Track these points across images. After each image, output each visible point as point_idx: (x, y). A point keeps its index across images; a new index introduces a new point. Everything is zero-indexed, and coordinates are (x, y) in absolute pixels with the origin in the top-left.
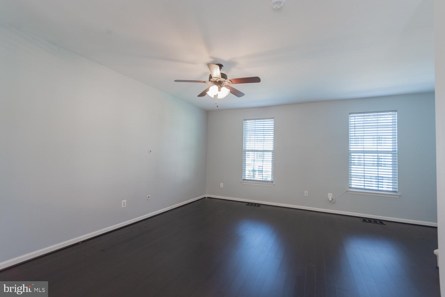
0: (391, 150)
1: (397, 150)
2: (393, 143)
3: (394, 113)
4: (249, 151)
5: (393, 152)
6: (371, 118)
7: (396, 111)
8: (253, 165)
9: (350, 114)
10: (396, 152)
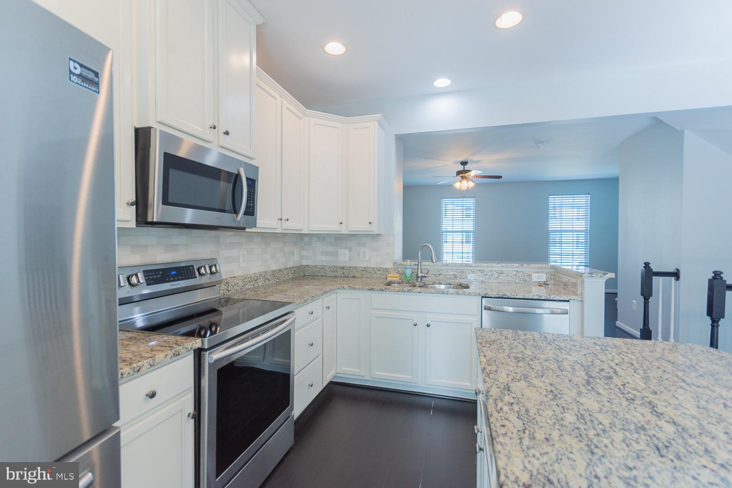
0: (584, 229)
1: (589, 229)
2: (585, 223)
3: (587, 195)
4: (447, 232)
5: (586, 231)
6: (568, 200)
7: (589, 194)
8: (454, 249)
9: (550, 195)
10: (588, 231)
